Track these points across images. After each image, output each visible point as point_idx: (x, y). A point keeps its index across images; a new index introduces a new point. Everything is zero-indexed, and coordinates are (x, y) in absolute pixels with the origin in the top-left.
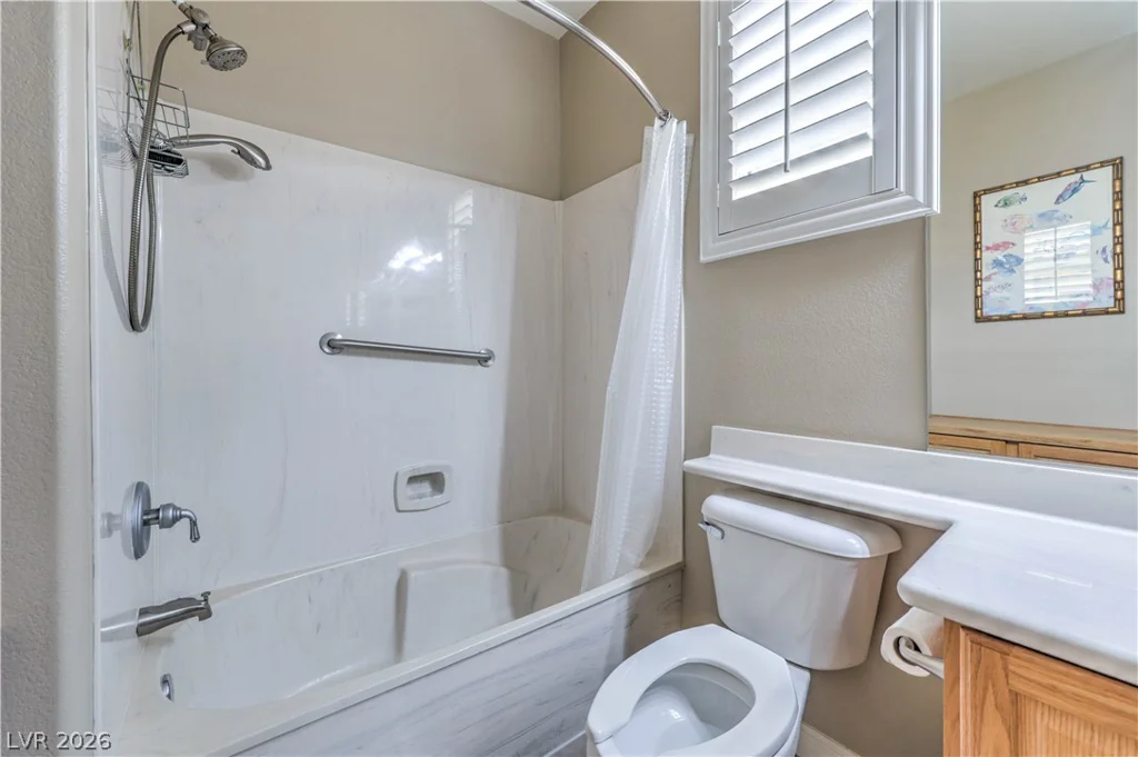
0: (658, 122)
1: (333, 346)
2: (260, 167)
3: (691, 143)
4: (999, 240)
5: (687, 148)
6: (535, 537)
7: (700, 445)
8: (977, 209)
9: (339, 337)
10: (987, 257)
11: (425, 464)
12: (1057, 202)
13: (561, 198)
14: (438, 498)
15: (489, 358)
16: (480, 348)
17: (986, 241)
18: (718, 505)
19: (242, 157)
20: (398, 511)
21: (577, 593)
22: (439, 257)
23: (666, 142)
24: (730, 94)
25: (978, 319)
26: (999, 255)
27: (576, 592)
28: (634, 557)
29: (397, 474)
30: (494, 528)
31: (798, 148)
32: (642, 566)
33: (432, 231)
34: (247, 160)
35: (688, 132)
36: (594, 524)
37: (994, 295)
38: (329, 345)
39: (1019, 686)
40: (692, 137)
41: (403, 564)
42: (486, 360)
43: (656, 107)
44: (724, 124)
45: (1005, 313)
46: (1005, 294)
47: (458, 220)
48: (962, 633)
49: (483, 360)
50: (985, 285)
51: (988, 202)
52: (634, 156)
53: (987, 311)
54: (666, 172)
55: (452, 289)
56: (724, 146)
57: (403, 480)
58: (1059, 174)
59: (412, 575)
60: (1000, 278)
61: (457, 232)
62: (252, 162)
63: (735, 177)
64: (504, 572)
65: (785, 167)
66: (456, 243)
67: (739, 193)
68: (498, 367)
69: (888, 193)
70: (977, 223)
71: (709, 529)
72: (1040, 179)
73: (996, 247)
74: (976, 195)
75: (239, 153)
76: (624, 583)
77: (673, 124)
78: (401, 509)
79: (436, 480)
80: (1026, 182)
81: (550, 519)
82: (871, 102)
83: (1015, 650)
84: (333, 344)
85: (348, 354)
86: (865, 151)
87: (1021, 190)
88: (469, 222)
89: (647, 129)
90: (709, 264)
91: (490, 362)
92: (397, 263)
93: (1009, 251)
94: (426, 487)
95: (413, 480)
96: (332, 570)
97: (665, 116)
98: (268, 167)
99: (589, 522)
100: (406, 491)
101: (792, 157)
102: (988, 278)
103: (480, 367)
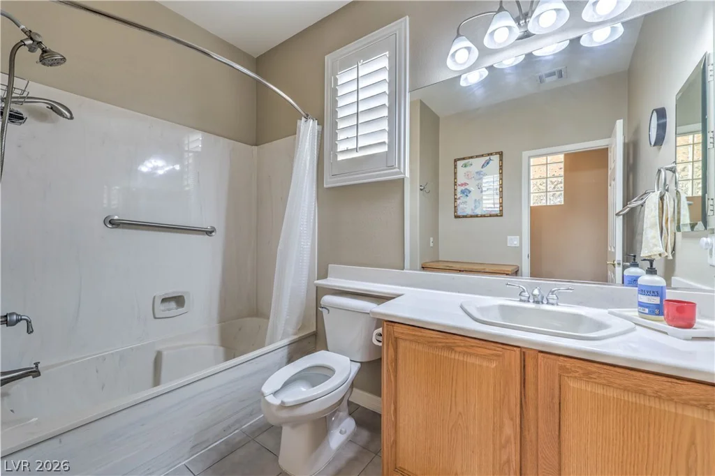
0: (303, 119)
1: (114, 223)
2: (66, 118)
3: (320, 130)
4: (463, 182)
5: (318, 131)
6: (240, 329)
7: (323, 274)
8: (455, 167)
9: (116, 217)
10: (459, 189)
11: (172, 291)
12: (482, 167)
13: (256, 145)
14: (181, 310)
15: (213, 232)
16: (207, 225)
17: (459, 183)
18: (328, 299)
19: (53, 111)
20: (155, 318)
21: (264, 346)
22: (177, 167)
23: (308, 129)
24: (337, 112)
25: (457, 217)
26: (463, 188)
27: (262, 346)
28: (291, 330)
29: (154, 298)
30: (215, 325)
31: (362, 143)
32: (295, 334)
33: (173, 151)
34: (58, 114)
35: (318, 124)
36: (271, 319)
37: (461, 206)
38: (110, 222)
39: (396, 335)
40: (321, 127)
41: (159, 348)
42: (211, 232)
43: (302, 113)
44: (334, 124)
45: (465, 214)
46: (465, 206)
47: (192, 146)
48: (385, 323)
49: (209, 233)
50: (458, 201)
51: (460, 163)
52: (293, 131)
53: (459, 213)
54: (307, 144)
55: (187, 189)
56: (334, 135)
57: (158, 301)
58: (482, 156)
59: (165, 353)
60: (463, 199)
61: (191, 154)
62: (61, 114)
63: (338, 150)
64: (221, 349)
65: (356, 150)
66: (191, 161)
67: (341, 158)
68: (218, 237)
69: (392, 167)
70: (455, 173)
71: (324, 310)
72: (477, 157)
73: (462, 185)
74: (455, 161)
75: (52, 108)
76: (286, 341)
77: (311, 122)
78: (157, 316)
79: (179, 300)
80: (472, 157)
81: (248, 319)
82: (387, 129)
83: (396, 324)
84: (112, 222)
85: (123, 228)
86: (385, 149)
87: (471, 160)
88: (199, 150)
89: (298, 121)
90: (329, 189)
91: (213, 234)
92: (145, 168)
93: (466, 187)
94: (173, 304)
95: (164, 300)
96: (112, 354)
97: (307, 117)
98: (72, 118)
99: (268, 318)
100: (160, 307)
101: (359, 146)
102: (459, 198)
103: (207, 236)
